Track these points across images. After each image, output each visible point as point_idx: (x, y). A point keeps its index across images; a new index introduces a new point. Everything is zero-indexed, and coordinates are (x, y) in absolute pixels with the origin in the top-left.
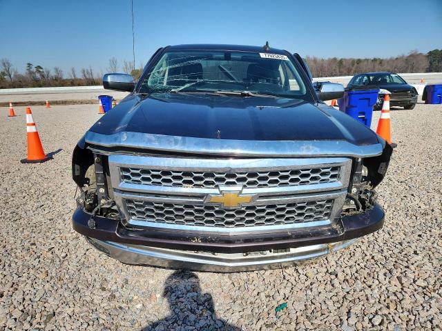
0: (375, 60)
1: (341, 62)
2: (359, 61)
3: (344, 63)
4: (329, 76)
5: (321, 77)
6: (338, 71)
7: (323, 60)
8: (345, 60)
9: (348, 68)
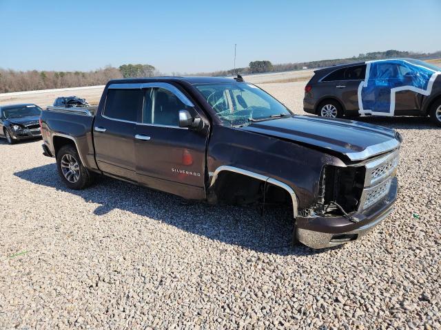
0: (77, 73)
1: (43, 74)
2: (62, 74)
3: (47, 75)
4: (35, 90)
5: (26, 90)
6: (43, 84)
7: (22, 73)
8: (47, 73)
9: (54, 81)
